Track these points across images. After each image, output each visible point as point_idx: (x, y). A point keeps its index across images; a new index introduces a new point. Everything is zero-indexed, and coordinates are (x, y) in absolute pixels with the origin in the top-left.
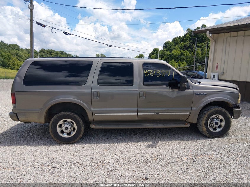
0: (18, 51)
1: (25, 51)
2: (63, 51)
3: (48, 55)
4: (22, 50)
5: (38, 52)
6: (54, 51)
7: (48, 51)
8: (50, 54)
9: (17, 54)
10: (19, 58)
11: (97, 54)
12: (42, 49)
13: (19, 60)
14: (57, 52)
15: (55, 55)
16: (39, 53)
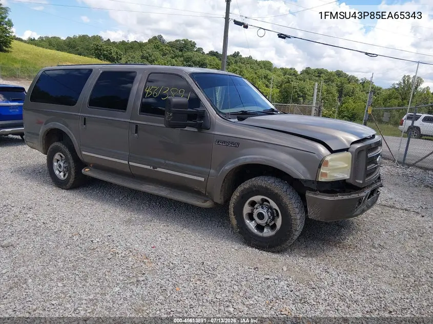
0: (268, 72)
1: (279, 73)
2: (342, 72)
3: (314, 78)
4: (276, 70)
5: (299, 73)
6: (326, 71)
7: (315, 71)
8: (318, 76)
9: (266, 77)
10: (267, 83)
11: (405, 76)
12: (307, 68)
13: (267, 86)
14: (331, 73)
15: (326, 78)
16: (301, 74)
